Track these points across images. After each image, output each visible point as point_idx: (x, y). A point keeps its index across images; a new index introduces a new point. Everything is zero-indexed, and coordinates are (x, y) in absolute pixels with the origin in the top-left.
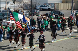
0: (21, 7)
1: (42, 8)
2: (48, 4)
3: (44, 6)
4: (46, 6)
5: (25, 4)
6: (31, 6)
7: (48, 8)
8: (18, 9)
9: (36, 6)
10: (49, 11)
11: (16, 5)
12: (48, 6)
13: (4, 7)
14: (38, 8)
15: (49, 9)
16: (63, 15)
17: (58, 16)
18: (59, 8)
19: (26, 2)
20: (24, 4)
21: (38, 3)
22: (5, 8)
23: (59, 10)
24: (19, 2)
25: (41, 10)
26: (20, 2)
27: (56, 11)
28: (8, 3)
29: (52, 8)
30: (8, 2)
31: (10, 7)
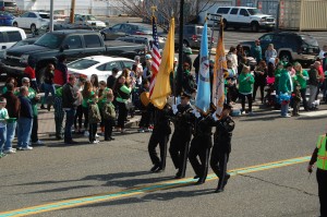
0: (136, 13)
1: (224, 20)
2: (251, 3)
3: (234, 12)
4: (244, 12)
6: (179, 9)
7: (250, 21)
8: (121, 20)
9: (198, 8)
10: (257, 32)
11: (113, 2)
12: (252, 12)
13: (62, 12)
14: (210, 17)
15: (255, 23)
16: (317, 51)
17: (294, 55)
18: (298, 20)
22: (67, 14)
23: (298, 30)
27: (283, 35)
29: (268, 20)
31: (90, 11)
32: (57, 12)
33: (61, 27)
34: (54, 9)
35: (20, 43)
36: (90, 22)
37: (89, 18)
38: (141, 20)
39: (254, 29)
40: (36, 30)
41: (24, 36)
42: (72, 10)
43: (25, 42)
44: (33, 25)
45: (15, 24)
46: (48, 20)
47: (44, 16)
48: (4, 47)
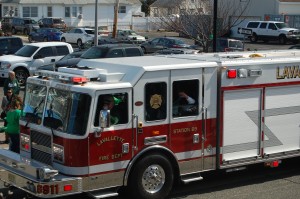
0: (173, 28)
1: (254, 33)
2: (279, 17)
3: (263, 26)
4: (272, 26)
5: (187, 16)
6: (212, 24)
7: (278, 34)
8: (159, 35)
9: (229, 23)
10: (284, 44)
11: (152, 18)
12: (280, 26)
13: (106, 28)
14: (241, 31)
15: (283, 36)
19: (194, 7)
20: (185, 17)
21: (238, 14)
22: (110, 30)
24: (165, 7)
25: (252, 42)
26: (169, 9)
28: (123, 10)
29: (295, 33)
30: (124, 8)
31: (131, 27)
32: (101, 28)
33: (105, 42)
34: (99, 25)
35: (68, 56)
36: (131, 37)
37: (130, 33)
38: (178, 34)
39: (282, 41)
40: (82, 45)
41: (71, 50)
42: (115, 25)
43: (72, 56)
44: (80, 40)
45: (63, 39)
46: (93, 36)
47: (89, 32)
48: (53, 60)
